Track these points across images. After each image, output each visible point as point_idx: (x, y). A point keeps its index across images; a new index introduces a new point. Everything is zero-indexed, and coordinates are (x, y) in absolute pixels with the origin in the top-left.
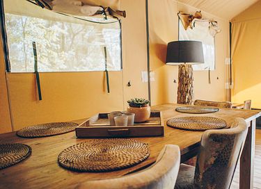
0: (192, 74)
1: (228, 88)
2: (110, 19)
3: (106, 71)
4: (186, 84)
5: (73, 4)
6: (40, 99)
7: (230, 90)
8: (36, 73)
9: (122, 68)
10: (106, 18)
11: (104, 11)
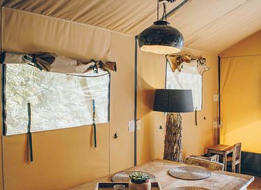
0: (181, 122)
1: (216, 127)
2: (101, 72)
3: (94, 124)
4: (175, 134)
5: (69, 65)
6: (32, 160)
7: (218, 129)
8: (29, 133)
9: (109, 120)
10: (97, 72)
11: (95, 66)
